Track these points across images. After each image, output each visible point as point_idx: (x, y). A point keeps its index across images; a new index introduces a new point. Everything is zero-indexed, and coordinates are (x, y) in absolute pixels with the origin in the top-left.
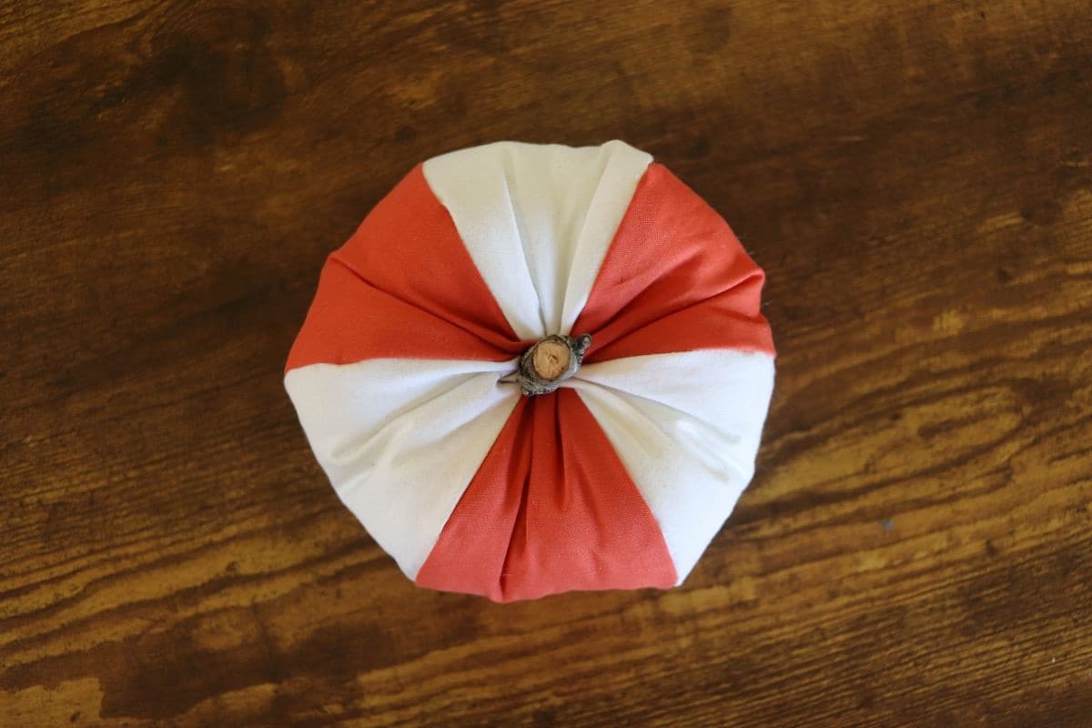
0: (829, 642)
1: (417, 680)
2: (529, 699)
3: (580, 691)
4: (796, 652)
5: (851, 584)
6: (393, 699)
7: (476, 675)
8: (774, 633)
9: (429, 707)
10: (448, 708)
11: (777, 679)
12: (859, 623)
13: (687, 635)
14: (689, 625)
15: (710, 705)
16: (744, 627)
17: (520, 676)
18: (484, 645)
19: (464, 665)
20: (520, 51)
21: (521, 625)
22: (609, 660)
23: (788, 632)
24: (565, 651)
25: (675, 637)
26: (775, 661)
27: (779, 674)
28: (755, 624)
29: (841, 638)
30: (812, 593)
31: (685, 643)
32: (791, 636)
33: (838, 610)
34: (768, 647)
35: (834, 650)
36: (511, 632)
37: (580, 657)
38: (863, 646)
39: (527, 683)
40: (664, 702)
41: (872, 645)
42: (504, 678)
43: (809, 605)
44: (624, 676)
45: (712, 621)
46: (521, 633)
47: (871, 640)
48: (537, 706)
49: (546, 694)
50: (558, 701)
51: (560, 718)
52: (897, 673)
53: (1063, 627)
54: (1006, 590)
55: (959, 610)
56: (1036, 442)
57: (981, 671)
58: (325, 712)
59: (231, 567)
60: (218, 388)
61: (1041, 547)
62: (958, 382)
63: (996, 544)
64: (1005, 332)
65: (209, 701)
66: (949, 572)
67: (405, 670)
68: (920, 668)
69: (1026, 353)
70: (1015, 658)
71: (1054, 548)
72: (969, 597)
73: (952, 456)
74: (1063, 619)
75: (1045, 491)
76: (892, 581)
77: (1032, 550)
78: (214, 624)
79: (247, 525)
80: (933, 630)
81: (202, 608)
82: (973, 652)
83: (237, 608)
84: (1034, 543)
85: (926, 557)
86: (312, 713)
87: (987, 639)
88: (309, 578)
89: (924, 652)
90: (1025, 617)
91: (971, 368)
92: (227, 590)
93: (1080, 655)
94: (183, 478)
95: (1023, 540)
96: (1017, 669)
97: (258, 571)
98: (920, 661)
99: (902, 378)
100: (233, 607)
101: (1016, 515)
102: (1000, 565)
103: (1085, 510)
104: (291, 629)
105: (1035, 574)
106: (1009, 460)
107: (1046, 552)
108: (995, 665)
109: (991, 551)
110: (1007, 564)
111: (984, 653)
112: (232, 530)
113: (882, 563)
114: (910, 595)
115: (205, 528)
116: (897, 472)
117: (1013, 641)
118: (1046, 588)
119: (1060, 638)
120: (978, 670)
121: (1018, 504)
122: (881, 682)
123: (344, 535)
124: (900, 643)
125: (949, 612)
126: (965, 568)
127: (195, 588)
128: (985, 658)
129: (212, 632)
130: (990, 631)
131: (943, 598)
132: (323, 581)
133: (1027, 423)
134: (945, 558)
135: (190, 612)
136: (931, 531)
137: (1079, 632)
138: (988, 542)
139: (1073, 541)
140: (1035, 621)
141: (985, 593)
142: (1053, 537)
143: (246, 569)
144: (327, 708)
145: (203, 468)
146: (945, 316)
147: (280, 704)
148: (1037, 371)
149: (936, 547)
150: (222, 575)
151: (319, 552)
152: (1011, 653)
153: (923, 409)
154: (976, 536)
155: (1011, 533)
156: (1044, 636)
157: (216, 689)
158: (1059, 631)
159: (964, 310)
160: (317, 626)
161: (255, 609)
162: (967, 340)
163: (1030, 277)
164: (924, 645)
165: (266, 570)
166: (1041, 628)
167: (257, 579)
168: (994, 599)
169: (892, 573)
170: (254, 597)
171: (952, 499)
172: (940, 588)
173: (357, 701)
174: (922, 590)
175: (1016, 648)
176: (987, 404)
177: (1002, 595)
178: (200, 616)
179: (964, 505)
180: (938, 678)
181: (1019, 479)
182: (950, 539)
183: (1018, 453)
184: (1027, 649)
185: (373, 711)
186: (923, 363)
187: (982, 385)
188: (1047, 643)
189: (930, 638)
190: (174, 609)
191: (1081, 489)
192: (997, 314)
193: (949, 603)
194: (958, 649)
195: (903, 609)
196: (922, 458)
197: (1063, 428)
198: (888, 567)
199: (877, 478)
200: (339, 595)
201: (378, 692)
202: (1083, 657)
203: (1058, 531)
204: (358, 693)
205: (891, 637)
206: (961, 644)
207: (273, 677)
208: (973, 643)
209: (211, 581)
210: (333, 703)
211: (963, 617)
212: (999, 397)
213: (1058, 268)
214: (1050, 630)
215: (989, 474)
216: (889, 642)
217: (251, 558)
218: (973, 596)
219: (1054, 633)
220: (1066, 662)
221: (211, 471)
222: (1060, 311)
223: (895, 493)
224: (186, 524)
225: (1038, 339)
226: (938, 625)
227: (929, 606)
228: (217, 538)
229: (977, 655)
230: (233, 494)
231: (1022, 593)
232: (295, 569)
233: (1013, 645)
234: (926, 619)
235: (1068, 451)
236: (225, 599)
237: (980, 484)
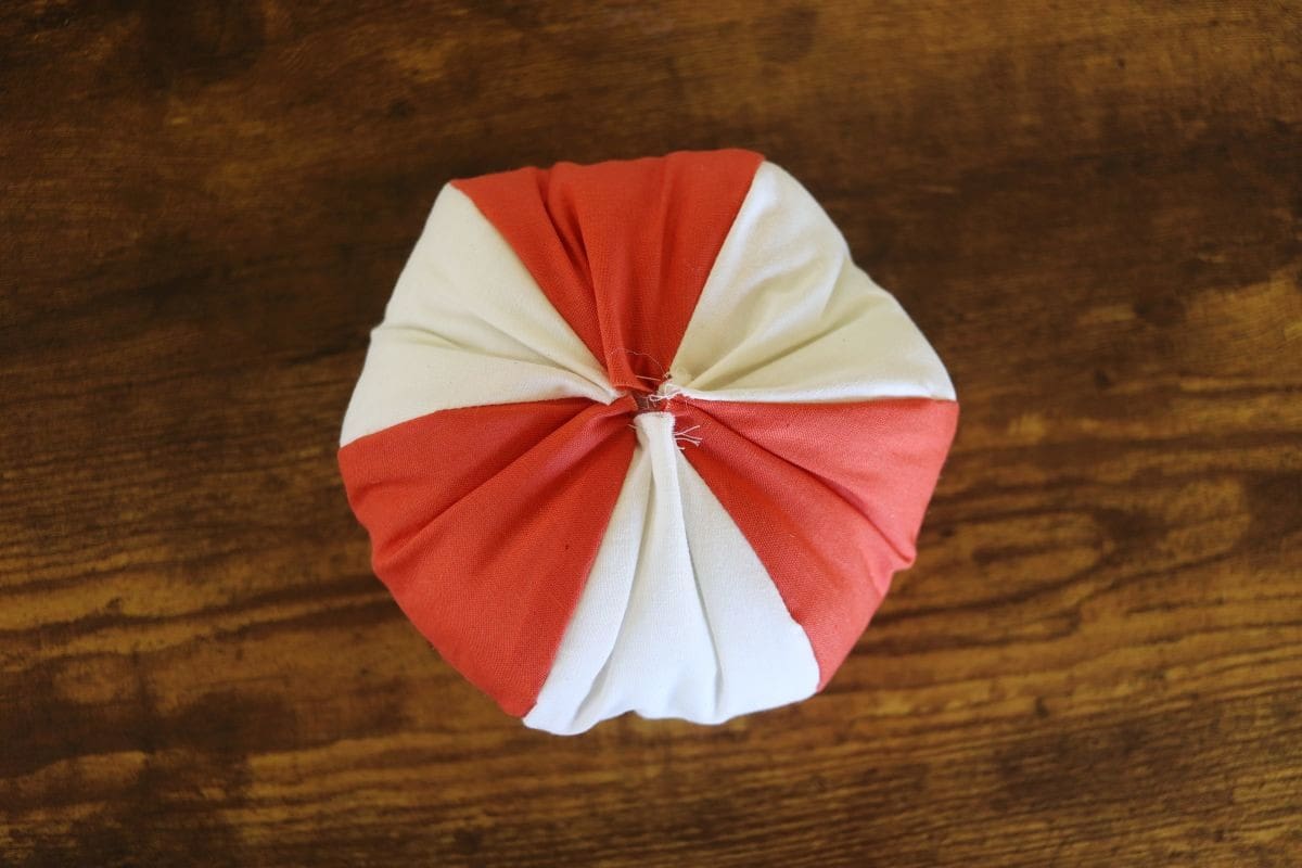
0: (828, 796)
1: (320, 772)
2: (453, 813)
3: (516, 812)
4: (786, 802)
5: (862, 728)
6: (287, 791)
7: (391, 775)
8: (764, 774)
9: (330, 808)
10: (352, 812)
11: (757, 832)
12: (868, 777)
13: (656, 762)
14: (661, 751)
15: (672, 851)
16: (726, 763)
17: (446, 784)
18: (407, 740)
19: (379, 762)
20: (555, 28)
21: (456, 723)
22: (556, 781)
23: (779, 777)
24: (505, 762)
25: (642, 764)
26: (759, 809)
27: (762, 825)
28: (741, 761)
29: (843, 792)
30: (816, 733)
31: (652, 772)
32: (782, 781)
33: (845, 757)
34: (753, 792)
35: (833, 806)
36: (441, 729)
37: (523, 772)
38: (868, 806)
39: (453, 794)
40: (616, 840)
41: (878, 806)
42: (424, 785)
43: (809, 747)
44: (571, 803)
45: (689, 751)
46: (453, 732)
47: (879, 799)
48: (462, 824)
49: (474, 810)
50: (486, 822)
51: (487, 842)
52: (905, 844)
53: (1117, 815)
54: (1054, 761)
55: (992, 777)
56: (1116, 586)
57: (1008, 856)
58: (202, 795)
59: (114, 603)
60: (130, 385)
61: (1102, 715)
62: (1030, 501)
63: (1048, 704)
64: (1094, 449)
65: (63, 764)
66: (986, 730)
67: (306, 758)
68: (935, 843)
69: (1115, 478)
70: (1053, 846)
71: (1121, 718)
72: (1006, 763)
73: (1009, 589)
74: (1117, 806)
75: (1117, 647)
76: (916, 731)
77: (1091, 717)
78: (82, 671)
79: (140, 556)
80: (958, 798)
81: (70, 649)
82: (1002, 831)
83: (115, 655)
84: (1094, 709)
85: (962, 708)
86: (187, 796)
87: (1022, 817)
88: (206, 631)
89: (942, 823)
90: (1072, 797)
91: (1049, 486)
92: (104, 632)
93: (1133, 852)
94: (70, 488)
95: (1082, 704)
96: (1054, 859)
97: (146, 613)
98: (936, 833)
99: (961, 487)
100: (110, 653)
101: (1078, 672)
102: (1049, 730)
103: (1161, 677)
104: (175, 689)
105: (1090, 746)
106: (1079, 604)
107: (1110, 721)
108: (1026, 851)
109: (1041, 711)
110: (1058, 730)
111: (1016, 835)
112: (122, 559)
113: (905, 708)
114: (936, 751)
115: (89, 552)
116: (940, 601)
117: (1055, 824)
118: (1102, 766)
119: (1110, 829)
120: (1004, 854)
121: (1084, 658)
122: (884, 852)
123: (256, 584)
124: (914, 808)
125: (980, 779)
126: (1007, 727)
127: (66, 625)
128: (1017, 840)
129: (79, 679)
130: (1026, 808)
131: (974, 761)
132: (222, 636)
133: (1107, 562)
134: (985, 712)
135: (56, 652)
136: (971, 678)
137: (1134, 825)
138: (1039, 702)
139: (1142, 713)
140: (1083, 804)
141: (1029, 761)
142: (1119, 705)
143: (131, 609)
144: (205, 792)
145: (97, 479)
146: (1025, 419)
147: (149, 778)
148: (1127, 502)
149: (975, 698)
150: (102, 612)
151: (223, 600)
152: (1048, 839)
153: (983, 528)
154: (1026, 691)
155: (1069, 694)
156: (1090, 824)
157: (74, 750)
158: (1110, 821)
159: (1049, 416)
160: (207, 690)
161: (135, 658)
162: (1048, 452)
163: (1135, 387)
164: (945, 814)
165: (156, 613)
166: (1088, 814)
167: (143, 622)
168: (1037, 769)
169: (916, 722)
170: (137, 644)
171: (1003, 642)
172: (974, 748)
173: (243, 788)
174: (953, 747)
175: (1056, 833)
176: (1062, 534)
177: (1047, 767)
178: (66, 658)
179: (1018, 652)
180: (954, 857)
181: (1088, 629)
182: (993, 690)
183: (1091, 597)
184: (1068, 837)
185: (261, 802)
186: (990, 473)
187: (1057, 509)
188: (1095, 832)
189: (952, 808)
190: (37, 645)
191: (1161, 651)
192: (1088, 425)
193: (982, 767)
194: (985, 825)
195: (924, 768)
196: (973, 587)
197: (1150, 574)
198: (915, 713)
199: (914, 604)
200: (239, 655)
201: (272, 780)
202: (1135, 856)
203: (1126, 699)
204: (243, 779)
205: (904, 799)
206: (988, 819)
207: (147, 746)
208: (1004, 821)
209: (87, 618)
210: (213, 786)
211: (995, 787)
212: (1075, 527)
213: (1171, 380)
214: (1099, 817)
215: (1053, 617)
216: (901, 805)
217: (138, 597)
218: (1013, 764)
219: (1103, 821)
220: (1114, 859)
221: (106, 483)
222: (1166, 433)
223: (934, 626)
224: (66, 545)
225: (1134, 463)
226: (963, 793)
227: (955, 769)
228: (102, 566)
229: (1007, 836)
230: (129, 516)
231: (1071, 768)
232: (190, 617)
233: (1052, 830)
234: (951, 783)
235: (1152, 602)
236: (100, 642)
237: (1039, 628)
